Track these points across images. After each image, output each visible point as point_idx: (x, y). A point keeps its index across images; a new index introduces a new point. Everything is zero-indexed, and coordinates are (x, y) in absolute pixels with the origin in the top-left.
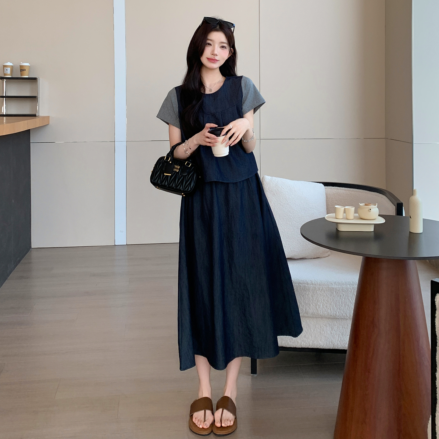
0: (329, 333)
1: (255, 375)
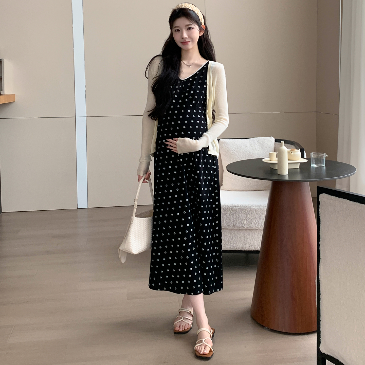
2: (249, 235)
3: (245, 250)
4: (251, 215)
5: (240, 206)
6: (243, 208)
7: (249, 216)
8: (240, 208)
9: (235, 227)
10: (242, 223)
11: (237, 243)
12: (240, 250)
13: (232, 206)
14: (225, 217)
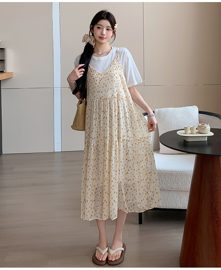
0: (186, 200)
1: (142, 225)
2: (184, 196)
3: (181, 208)
4: (186, 179)
5: (176, 171)
6: (179, 173)
7: (184, 179)
8: (176, 173)
9: (172, 189)
10: (179, 185)
11: (174, 202)
12: (176, 208)
13: (170, 171)
14: (164, 180)
